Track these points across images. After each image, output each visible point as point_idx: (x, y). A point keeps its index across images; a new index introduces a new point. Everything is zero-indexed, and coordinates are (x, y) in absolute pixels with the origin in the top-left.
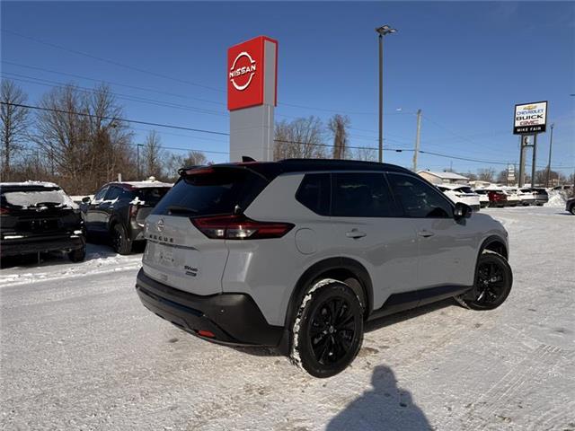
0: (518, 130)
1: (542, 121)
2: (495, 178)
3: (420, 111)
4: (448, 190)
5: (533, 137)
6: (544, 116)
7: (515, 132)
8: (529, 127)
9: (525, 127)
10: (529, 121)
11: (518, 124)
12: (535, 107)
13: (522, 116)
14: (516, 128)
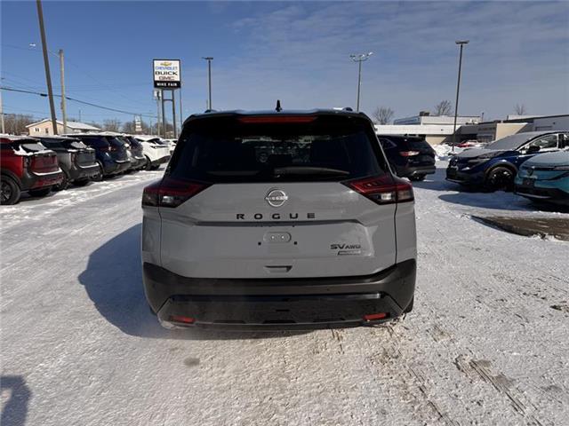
0: (158, 84)
1: (177, 78)
2: (120, 129)
3: (61, 51)
4: (142, 141)
5: (171, 92)
6: (178, 73)
7: (156, 86)
8: (167, 82)
9: (164, 82)
10: (167, 76)
11: (157, 78)
12: (171, 64)
13: (160, 70)
14: (156, 82)
